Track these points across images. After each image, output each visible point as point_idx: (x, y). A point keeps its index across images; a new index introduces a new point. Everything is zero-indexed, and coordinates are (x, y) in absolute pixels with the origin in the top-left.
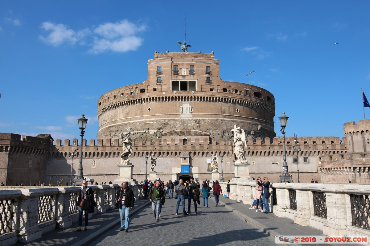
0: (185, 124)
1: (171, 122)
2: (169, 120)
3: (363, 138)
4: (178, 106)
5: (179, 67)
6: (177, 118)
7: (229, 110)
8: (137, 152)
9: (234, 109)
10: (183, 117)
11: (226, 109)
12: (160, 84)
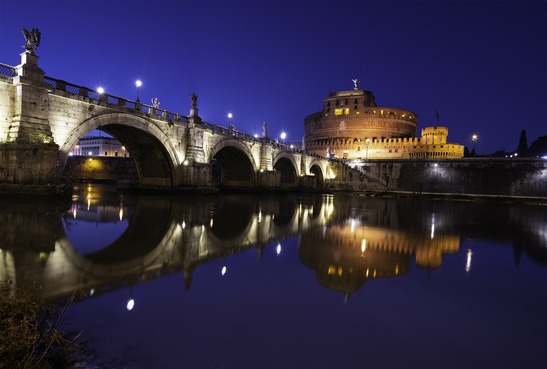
0: (342, 133)
1: (335, 132)
2: (333, 131)
3: (427, 138)
4: (338, 123)
5: (340, 101)
6: (337, 130)
7: (368, 124)
8: (311, 148)
9: (372, 124)
10: (341, 129)
11: (367, 123)
12: (329, 112)
